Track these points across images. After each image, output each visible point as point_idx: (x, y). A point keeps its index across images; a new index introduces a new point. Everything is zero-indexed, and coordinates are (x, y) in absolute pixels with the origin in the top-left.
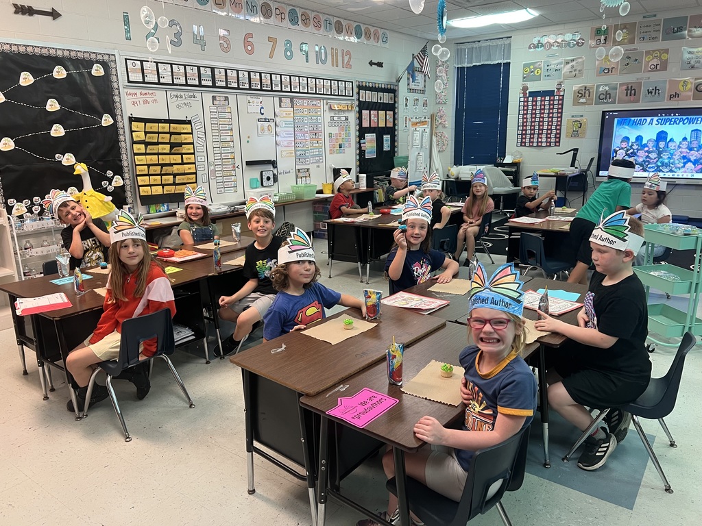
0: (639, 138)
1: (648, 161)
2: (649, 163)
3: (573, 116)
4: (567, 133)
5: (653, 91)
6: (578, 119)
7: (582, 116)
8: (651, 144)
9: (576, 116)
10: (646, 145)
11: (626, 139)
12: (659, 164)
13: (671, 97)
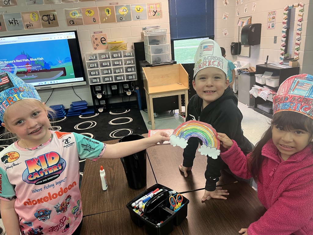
5: (13, 22)
13: (27, 26)
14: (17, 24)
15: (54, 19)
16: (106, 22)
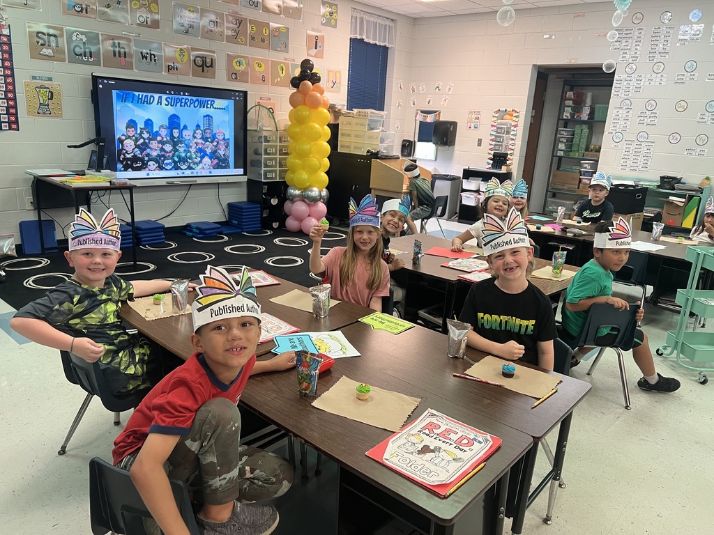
0: (149, 123)
1: (163, 156)
2: (166, 158)
3: (34, 78)
4: (29, 107)
5: (148, 56)
6: (46, 83)
7: (50, 79)
8: (164, 132)
9: (40, 78)
10: (157, 134)
11: (132, 124)
12: (176, 159)
13: (169, 68)
14: (153, 61)
15: (211, 66)
16: (277, 85)
